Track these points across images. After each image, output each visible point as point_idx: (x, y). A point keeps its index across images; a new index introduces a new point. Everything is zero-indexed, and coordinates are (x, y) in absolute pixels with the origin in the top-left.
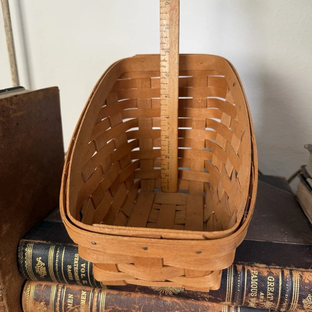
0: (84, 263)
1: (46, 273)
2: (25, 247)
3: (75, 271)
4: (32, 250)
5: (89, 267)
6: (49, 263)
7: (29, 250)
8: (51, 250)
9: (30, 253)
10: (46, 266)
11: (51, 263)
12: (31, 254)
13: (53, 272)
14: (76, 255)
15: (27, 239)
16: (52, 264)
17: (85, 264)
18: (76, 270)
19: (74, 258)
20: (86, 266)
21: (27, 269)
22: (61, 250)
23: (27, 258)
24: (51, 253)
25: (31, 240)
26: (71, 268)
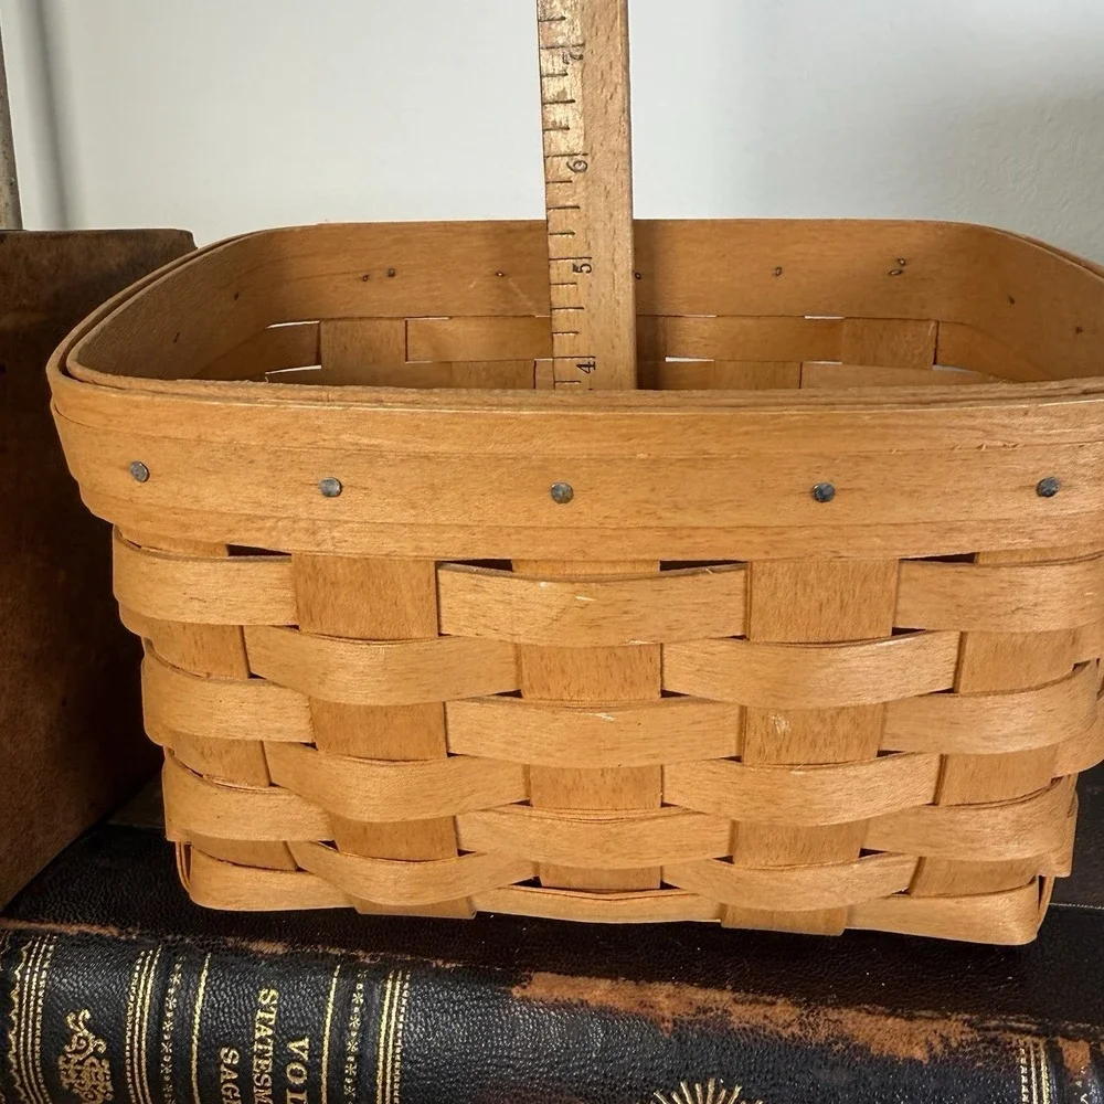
0: (302, 1039)
1: (111, 1089)
2: (13, 958)
3: (258, 1080)
4: (44, 974)
5: (325, 1059)
6: (128, 1041)
7: (33, 973)
8: (140, 972)
9: (37, 990)
10: (115, 1056)
11: (136, 1038)
12: (41, 994)
13: (145, 1084)
14: (265, 997)
15: (22, 918)
16: (143, 1043)
17: (307, 1040)
18: (262, 1072)
19: (254, 1013)
20: (311, 1050)
21: (19, 1071)
22: (192, 970)
23: (19, 1015)
24: (142, 986)
25: (42, 922)
26: (235, 1062)
